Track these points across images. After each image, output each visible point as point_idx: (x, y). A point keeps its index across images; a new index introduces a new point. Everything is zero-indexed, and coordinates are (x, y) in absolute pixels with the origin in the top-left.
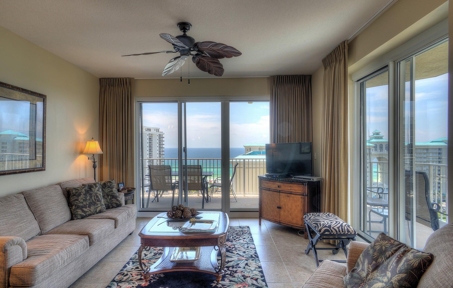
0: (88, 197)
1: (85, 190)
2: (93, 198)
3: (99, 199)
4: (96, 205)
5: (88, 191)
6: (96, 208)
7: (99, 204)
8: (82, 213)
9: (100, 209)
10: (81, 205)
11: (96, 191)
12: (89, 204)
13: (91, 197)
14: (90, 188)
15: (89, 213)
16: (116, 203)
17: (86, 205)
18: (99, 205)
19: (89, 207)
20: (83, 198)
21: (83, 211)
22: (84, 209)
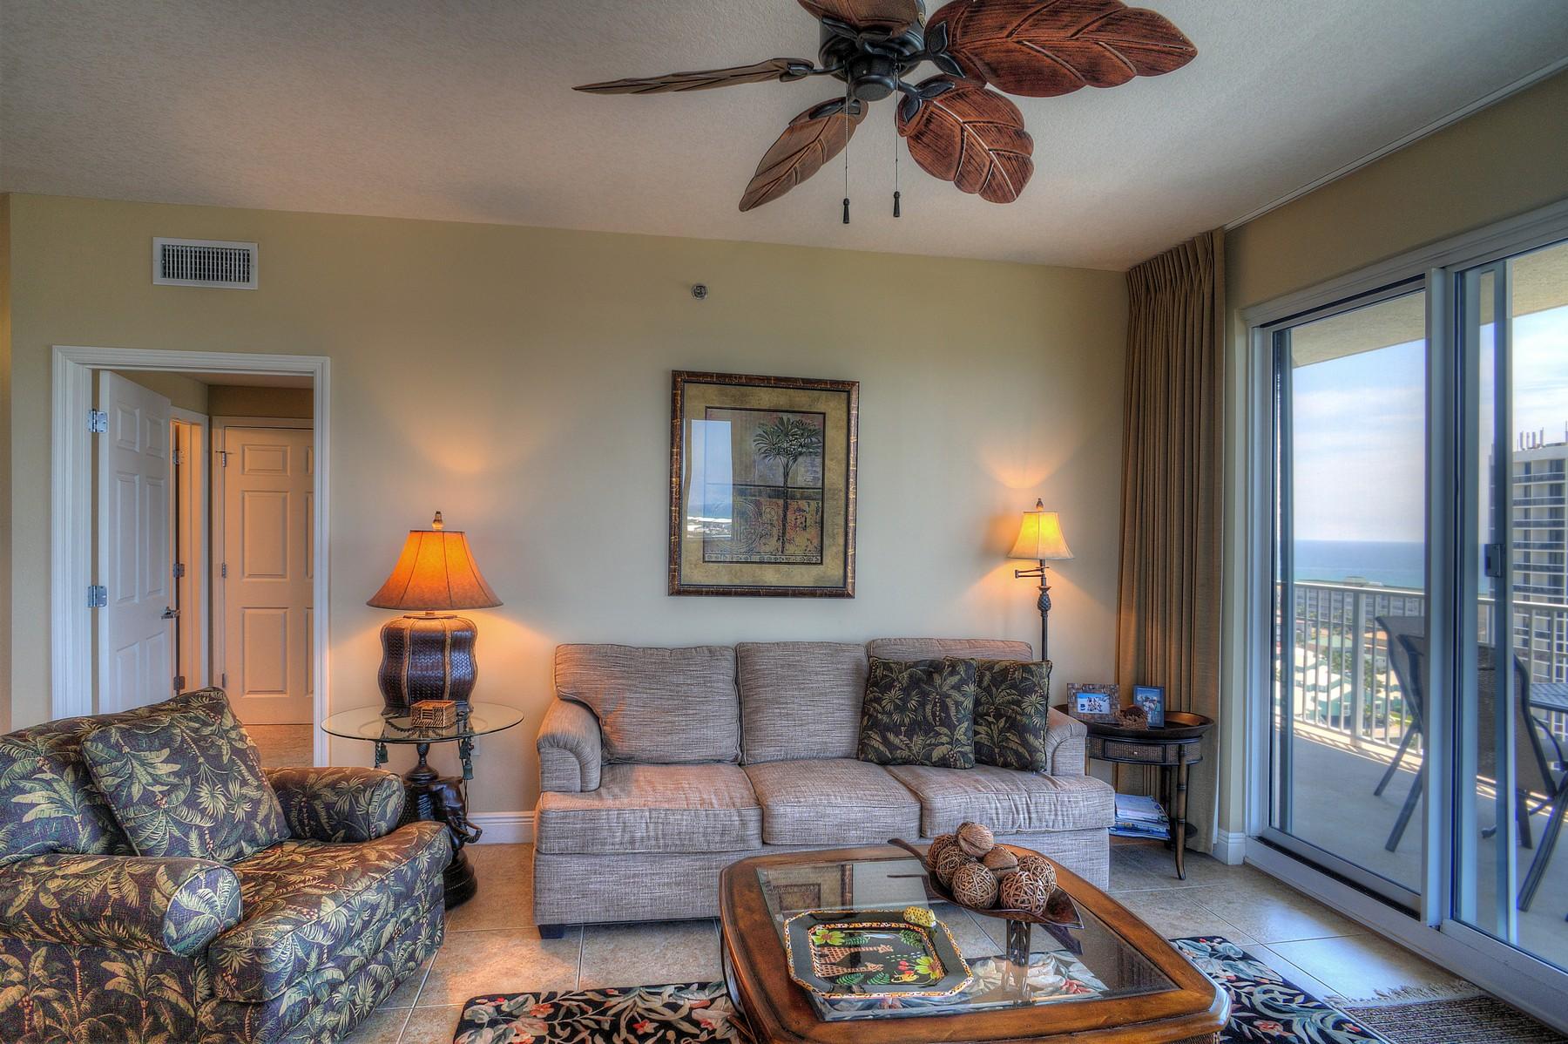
0: (913, 702)
1: (911, 676)
2: (929, 707)
3: (948, 716)
4: (931, 735)
5: (920, 680)
6: (929, 745)
7: (946, 735)
8: (882, 748)
9: (944, 755)
10: (885, 719)
11: (945, 689)
12: (910, 724)
13: (922, 704)
14: (930, 675)
15: (905, 753)
16: (1016, 753)
17: (901, 725)
18: (945, 739)
19: (909, 735)
20: (897, 701)
21: (886, 741)
22: (891, 737)
